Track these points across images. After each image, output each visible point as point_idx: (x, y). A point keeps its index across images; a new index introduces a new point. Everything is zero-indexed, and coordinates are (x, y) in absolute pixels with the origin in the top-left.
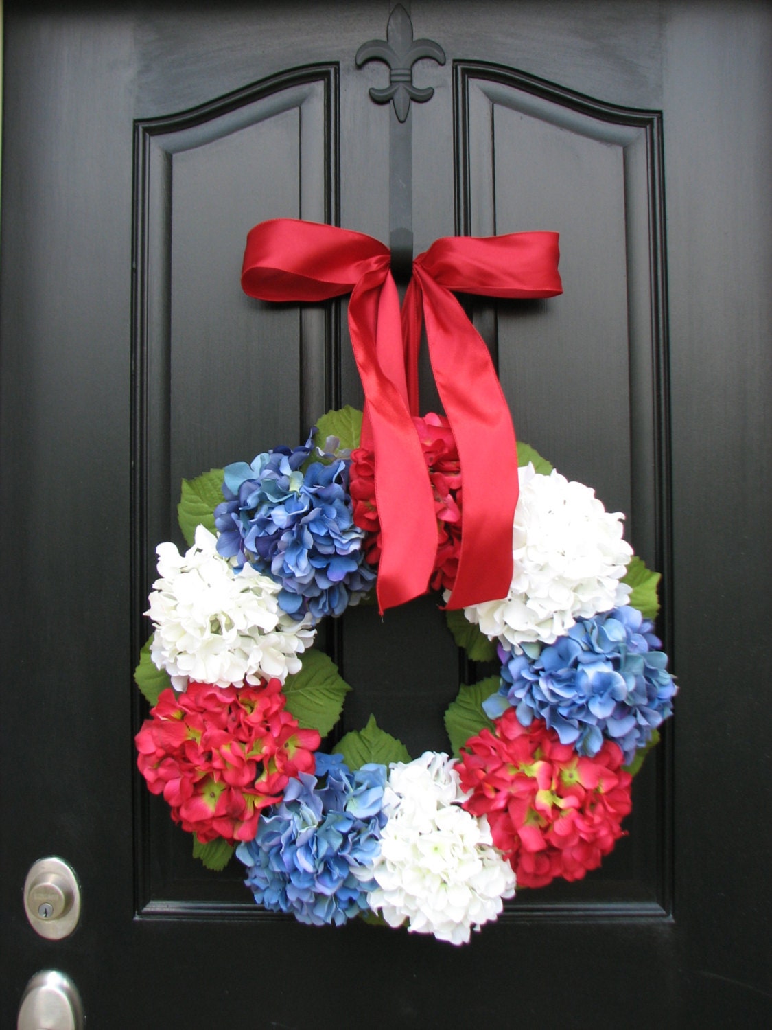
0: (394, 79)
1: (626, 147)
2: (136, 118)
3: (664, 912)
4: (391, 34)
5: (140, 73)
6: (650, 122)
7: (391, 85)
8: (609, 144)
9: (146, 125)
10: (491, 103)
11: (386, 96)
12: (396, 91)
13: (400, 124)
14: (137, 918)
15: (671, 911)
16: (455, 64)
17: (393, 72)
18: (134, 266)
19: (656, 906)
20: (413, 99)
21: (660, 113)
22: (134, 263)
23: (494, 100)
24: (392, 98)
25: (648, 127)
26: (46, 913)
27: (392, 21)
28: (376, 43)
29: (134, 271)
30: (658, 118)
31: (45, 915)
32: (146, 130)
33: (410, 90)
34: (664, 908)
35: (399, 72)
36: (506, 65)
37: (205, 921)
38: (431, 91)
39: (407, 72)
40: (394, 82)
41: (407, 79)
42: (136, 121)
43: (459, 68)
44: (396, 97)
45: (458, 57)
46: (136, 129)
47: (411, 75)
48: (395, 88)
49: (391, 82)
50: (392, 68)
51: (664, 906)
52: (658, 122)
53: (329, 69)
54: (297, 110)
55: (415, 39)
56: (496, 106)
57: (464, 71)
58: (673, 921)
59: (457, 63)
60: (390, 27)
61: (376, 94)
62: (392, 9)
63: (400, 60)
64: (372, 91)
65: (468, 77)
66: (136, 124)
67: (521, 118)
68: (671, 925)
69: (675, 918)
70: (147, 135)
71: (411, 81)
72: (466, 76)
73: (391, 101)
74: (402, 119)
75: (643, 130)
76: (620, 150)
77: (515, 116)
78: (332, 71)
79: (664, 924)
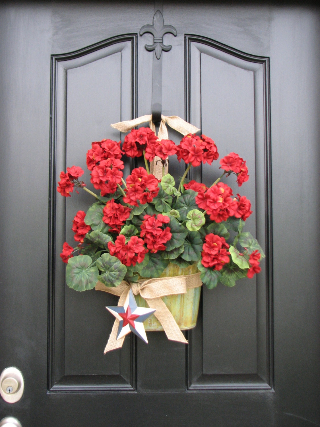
0: (155, 41)
1: (255, 72)
2: (52, 54)
3: (270, 387)
4: (154, 22)
5: (54, 35)
6: (265, 61)
7: (154, 44)
8: (248, 71)
9: (56, 57)
10: (200, 52)
11: (152, 48)
12: (156, 46)
13: (158, 60)
14: (48, 393)
15: (273, 387)
16: (185, 35)
17: (155, 38)
18: (51, 117)
19: (267, 385)
20: (163, 50)
21: (269, 58)
22: (51, 115)
23: (201, 51)
24: (154, 49)
25: (264, 63)
26: (9, 390)
27: (155, 17)
28: (148, 26)
29: (51, 118)
30: (268, 60)
31: (9, 391)
32: (56, 59)
33: (162, 46)
34: (270, 386)
35: (158, 38)
36: (206, 37)
37: (78, 393)
38: (171, 46)
39: (161, 38)
40: (155, 42)
41: (161, 41)
42: (52, 55)
43: (187, 38)
44: (156, 49)
45: (186, 33)
46: (52, 58)
47: (162, 40)
48: (156, 45)
49: (154, 42)
50: (155, 36)
51: (270, 385)
52: (268, 62)
53: (133, 36)
54: (120, 53)
55: (164, 25)
56: (202, 54)
57: (189, 39)
58: (274, 391)
59: (186, 35)
60: (154, 20)
61: (148, 47)
62: (155, 12)
63: (158, 33)
64: (146, 46)
65: (191, 41)
66: (52, 56)
67: (212, 59)
68: (273, 393)
69: (274, 390)
70: (57, 61)
71: (162, 42)
72: (190, 41)
73: (154, 50)
74: (158, 58)
75: (262, 65)
76: (252, 73)
77: (209, 58)
78: (135, 37)
79: (270, 393)
